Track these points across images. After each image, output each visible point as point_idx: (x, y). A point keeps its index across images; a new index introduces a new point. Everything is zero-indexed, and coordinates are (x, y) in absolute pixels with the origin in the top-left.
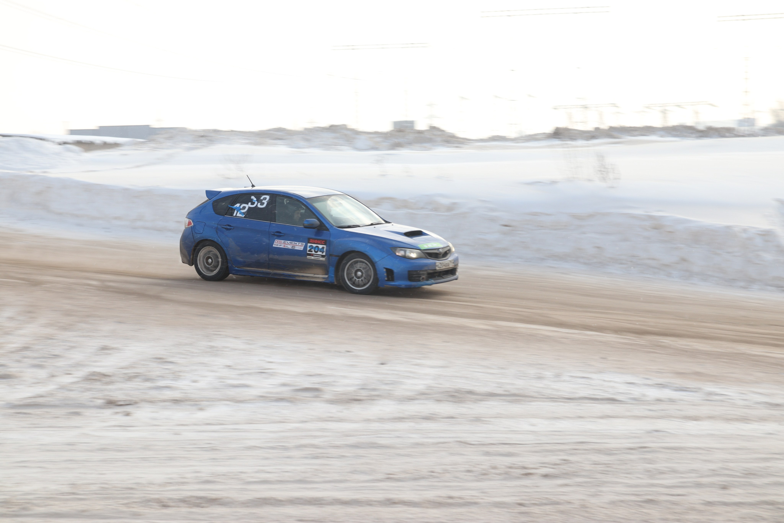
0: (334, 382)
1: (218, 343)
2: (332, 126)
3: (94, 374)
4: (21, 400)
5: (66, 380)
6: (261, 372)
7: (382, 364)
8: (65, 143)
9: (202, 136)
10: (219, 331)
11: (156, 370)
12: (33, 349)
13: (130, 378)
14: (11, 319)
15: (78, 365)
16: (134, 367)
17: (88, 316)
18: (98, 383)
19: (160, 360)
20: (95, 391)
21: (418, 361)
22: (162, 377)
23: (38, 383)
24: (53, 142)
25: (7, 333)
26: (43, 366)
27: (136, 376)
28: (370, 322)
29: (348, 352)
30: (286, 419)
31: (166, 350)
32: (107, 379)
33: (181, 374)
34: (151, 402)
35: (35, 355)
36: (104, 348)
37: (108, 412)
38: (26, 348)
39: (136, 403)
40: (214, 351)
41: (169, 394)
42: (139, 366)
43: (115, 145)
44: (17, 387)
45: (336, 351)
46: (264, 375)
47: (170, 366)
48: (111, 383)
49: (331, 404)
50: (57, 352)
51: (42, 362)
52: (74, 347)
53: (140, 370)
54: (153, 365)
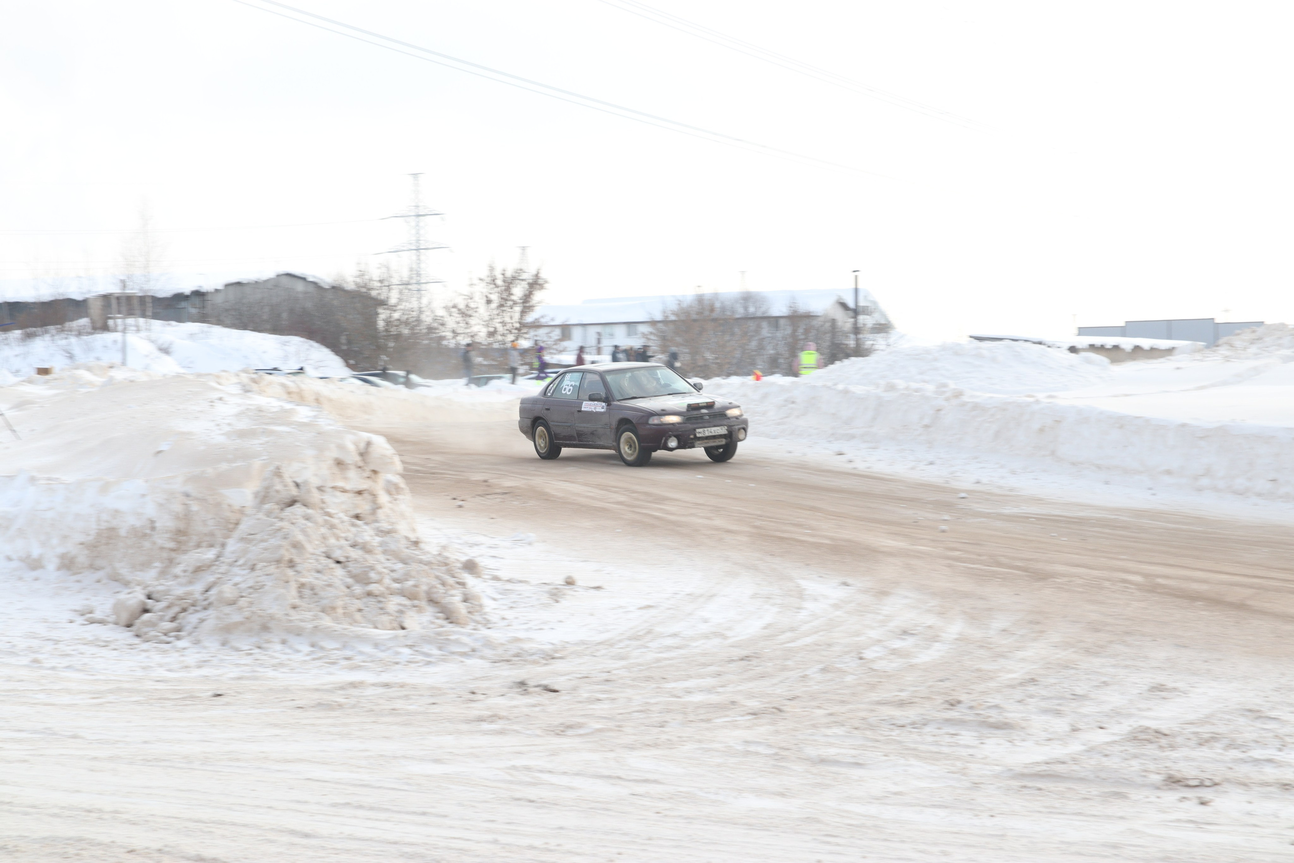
3: (1145, 730)
4: (1029, 766)
5: (1100, 737)
11: (1248, 730)
12: (1042, 683)
13: (1203, 742)
14: (1005, 632)
15: (1117, 714)
16: (1209, 724)
17: (1129, 633)
18: (1150, 746)
19: (1255, 714)
20: (1147, 760)
22: (1258, 744)
23: (1055, 738)
24: (1059, 347)
25: (1002, 655)
26: (1059, 712)
27: (1214, 738)
31: (1262, 696)
32: (1164, 741)
34: (1244, 784)
35: (1044, 693)
36: (1159, 688)
37: (1169, 797)
38: (1033, 681)
39: (1216, 784)
41: (1270, 773)
42: (1217, 722)
44: (1020, 743)
47: (1271, 725)
48: (1172, 747)
50: (1079, 691)
51: (1059, 705)
52: (1105, 684)
53: (1222, 729)
54: (1242, 721)
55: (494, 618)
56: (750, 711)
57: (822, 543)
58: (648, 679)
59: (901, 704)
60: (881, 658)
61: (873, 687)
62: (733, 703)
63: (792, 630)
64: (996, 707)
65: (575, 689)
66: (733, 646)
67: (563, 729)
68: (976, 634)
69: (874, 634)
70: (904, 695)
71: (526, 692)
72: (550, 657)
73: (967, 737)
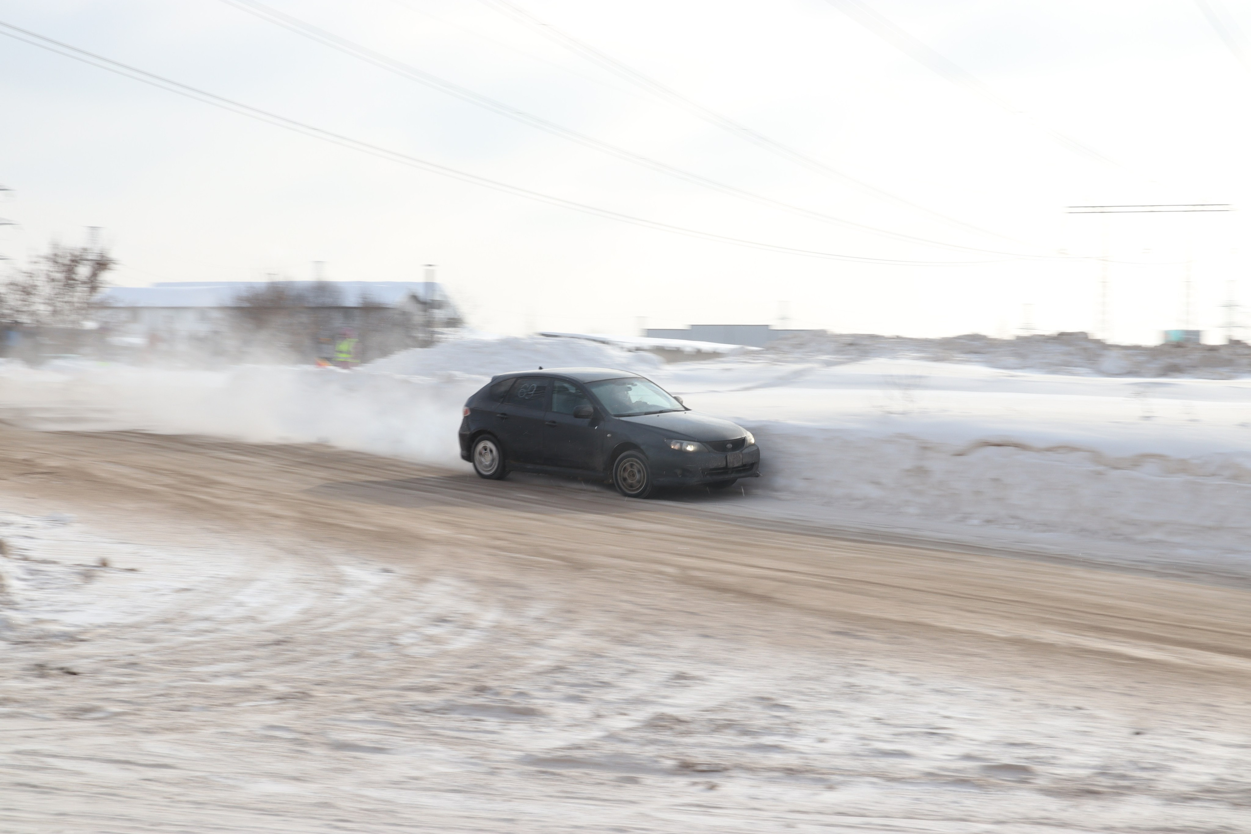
0: (1054, 758)
1: (862, 679)
2: (1062, 334)
3: (661, 717)
4: (549, 751)
5: (619, 723)
6: (932, 733)
7: (1138, 734)
8: (638, 349)
9: (851, 344)
10: (864, 660)
11: (760, 717)
12: (571, 671)
13: (719, 728)
14: (539, 620)
15: (639, 701)
16: (726, 711)
17: (659, 623)
18: (669, 733)
19: (767, 702)
20: (663, 746)
21: (1201, 734)
22: (768, 731)
23: (576, 724)
24: (622, 348)
25: (533, 644)
26: (585, 699)
27: (729, 725)
28: (1118, 661)
29: (1079, 708)
30: (970, 816)
31: (777, 685)
32: (682, 727)
33: (800, 726)
34: (750, 769)
35: (570, 680)
36: (681, 677)
37: (681, 782)
38: (559, 669)
39: (726, 769)
40: (854, 693)
41: (777, 759)
42: (734, 709)
43: (713, 355)
44: (544, 729)
45: (1058, 707)
46: (936, 739)
47: (782, 713)
48: (688, 733)
49: (1047, 795)
50: (606, 678)
51: (583, 692)
52: (633, 671)
53: (735, 716)
54: (756, 709)
55: (17, 598)
56: (277, 696)
57: (367, 530)
58: (176, 662)
59: (429, 690)
60: (413, 644)
61: (403, 672)
62: (261, 687)
63: (328, 615)
64: (522, 694)
65: (96, 672)
66: (267, 631)
67: (80, 713)
68: (511, 621)
69: (410, 620)
70: (432, 681)
71: (42, 676)
72: (72, 638)
73: (492, 723)
